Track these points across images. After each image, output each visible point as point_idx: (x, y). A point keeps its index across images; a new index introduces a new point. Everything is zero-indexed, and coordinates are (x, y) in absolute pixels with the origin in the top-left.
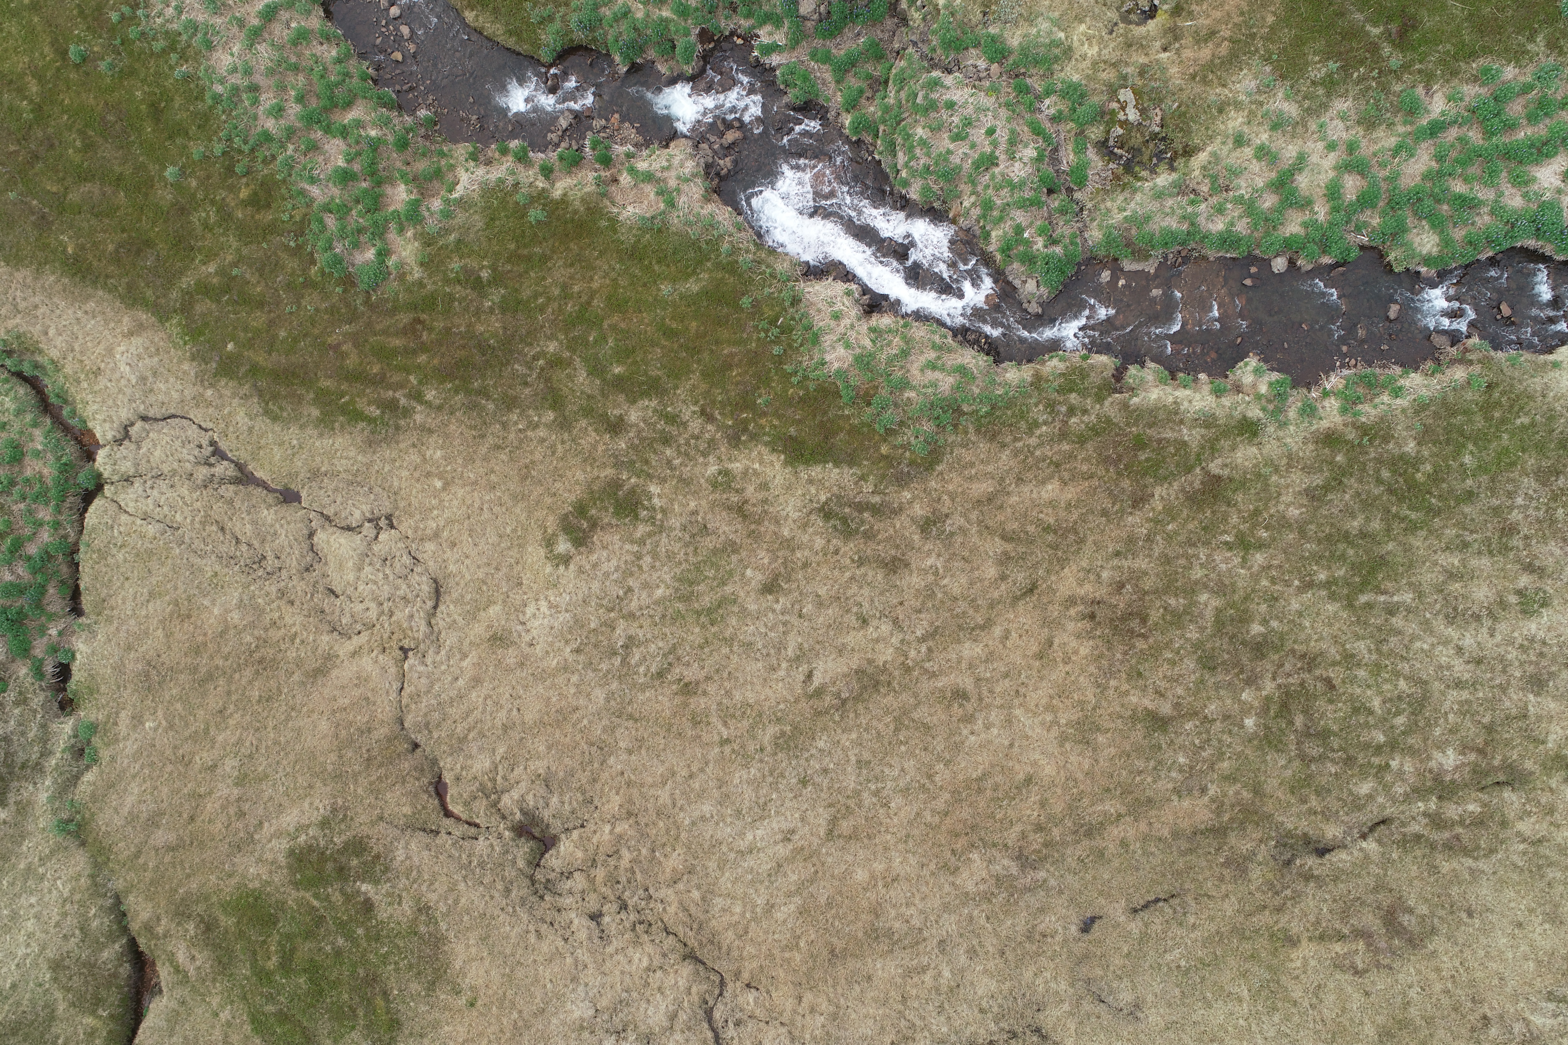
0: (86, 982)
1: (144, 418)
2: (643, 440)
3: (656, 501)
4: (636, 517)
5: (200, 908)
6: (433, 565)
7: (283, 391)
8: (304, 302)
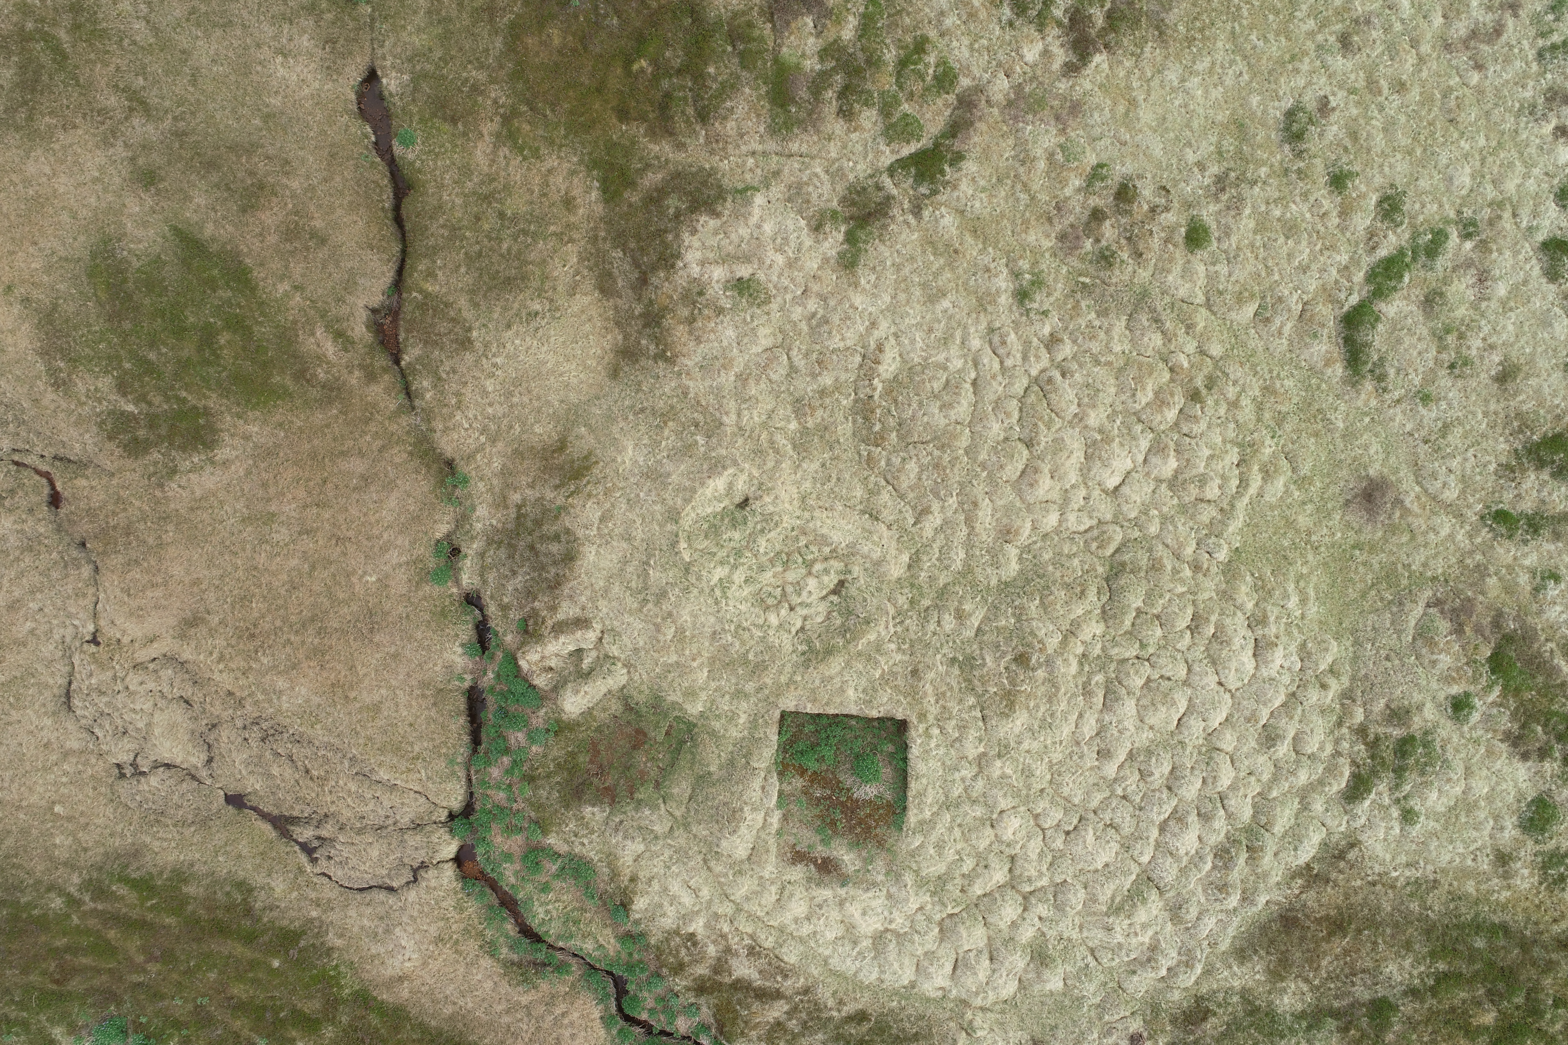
0: (432, 325)
1: (391, 889)
5: (314, 393)
6: (70, 725)
7: (220, 914)
8: (190, 1007)
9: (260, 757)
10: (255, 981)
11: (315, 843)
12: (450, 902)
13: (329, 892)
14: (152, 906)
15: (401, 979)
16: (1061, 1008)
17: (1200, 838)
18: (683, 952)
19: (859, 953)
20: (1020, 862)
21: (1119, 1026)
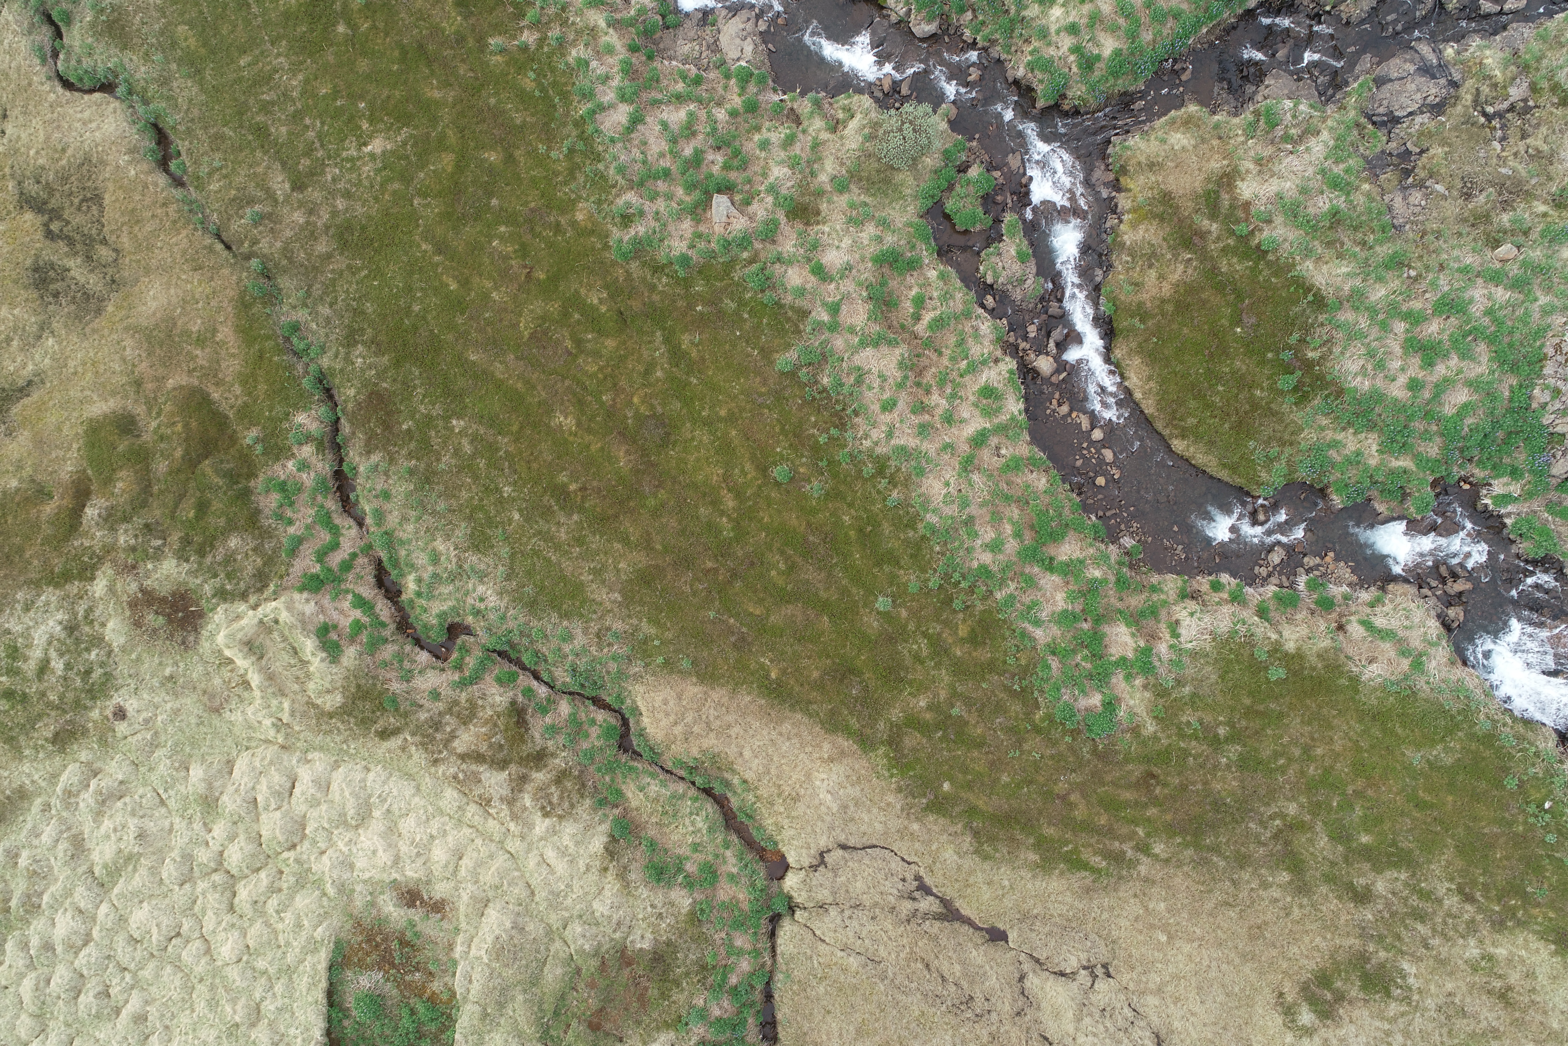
1: (844, 847)
2: (1393, 914)
3: (1411, 980)
4: (1388, 994)
6: (1155, 1020)
7: (1002, 835)
8: (1026, 747)
9: (972, 983)
10: (965, 770)
11: (917, 894)
12: (788, 833)
13: (902, 847)
14: (1066, 845)
15: (831, 760)
16: (194, 743)
17: (53, 924)
18: (555, 800)
19: (385, 800)
20: (223, 906)
21: (137, 726)
